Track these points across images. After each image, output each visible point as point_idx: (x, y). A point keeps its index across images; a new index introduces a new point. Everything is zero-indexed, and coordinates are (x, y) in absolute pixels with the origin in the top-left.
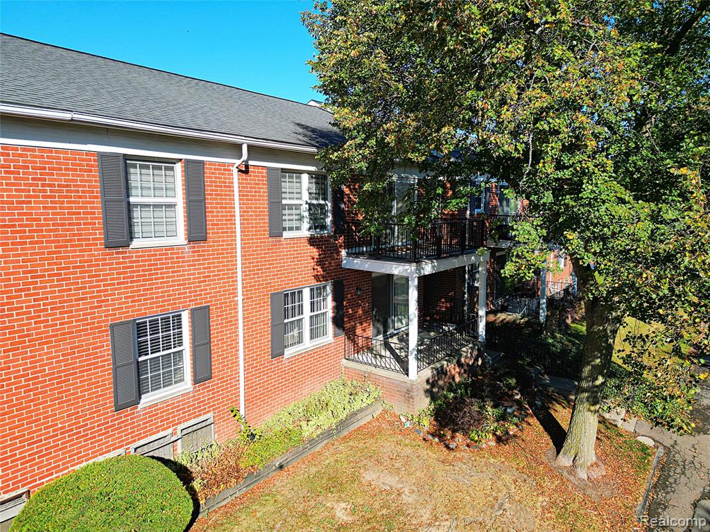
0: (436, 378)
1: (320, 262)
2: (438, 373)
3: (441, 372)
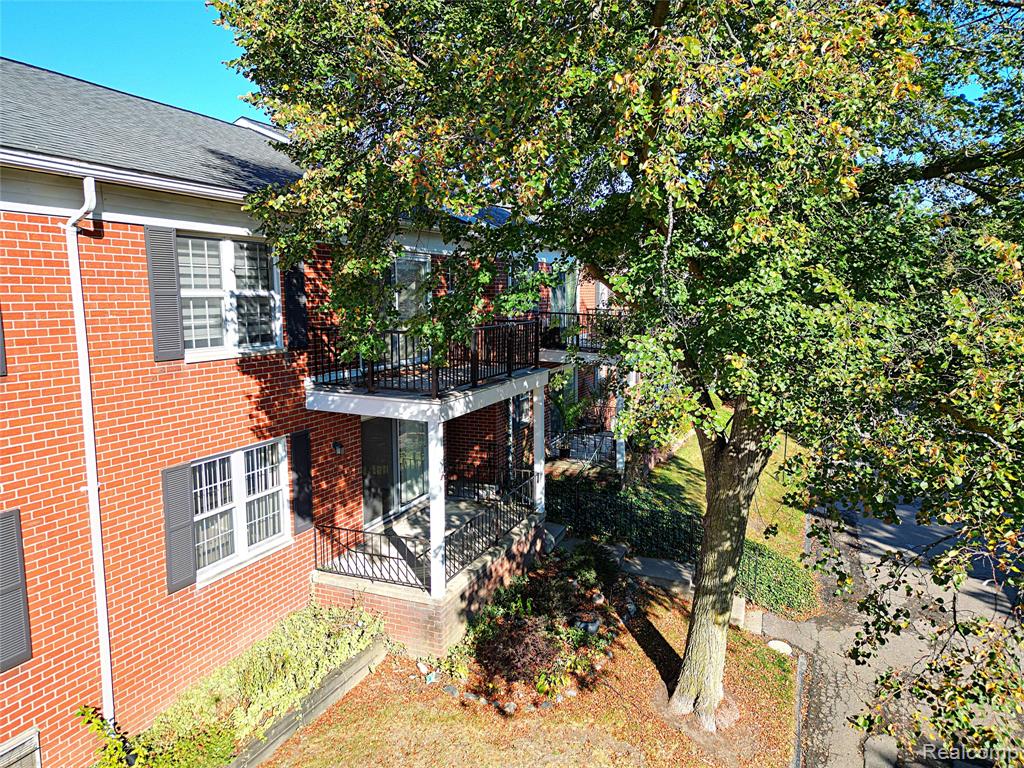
0: (476, 587)
1: (264, 404)
2: (478, 578)
3: (484, 575)
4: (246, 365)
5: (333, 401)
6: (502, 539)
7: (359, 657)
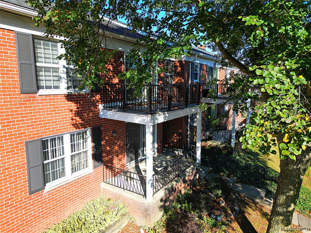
0: (168, 196)
1: (78, 114)
2: (169, 192)
3: (172, 190)
4: (69, 97)
5: (109, 114)
6: (181, 175)
7: (114, 224)
